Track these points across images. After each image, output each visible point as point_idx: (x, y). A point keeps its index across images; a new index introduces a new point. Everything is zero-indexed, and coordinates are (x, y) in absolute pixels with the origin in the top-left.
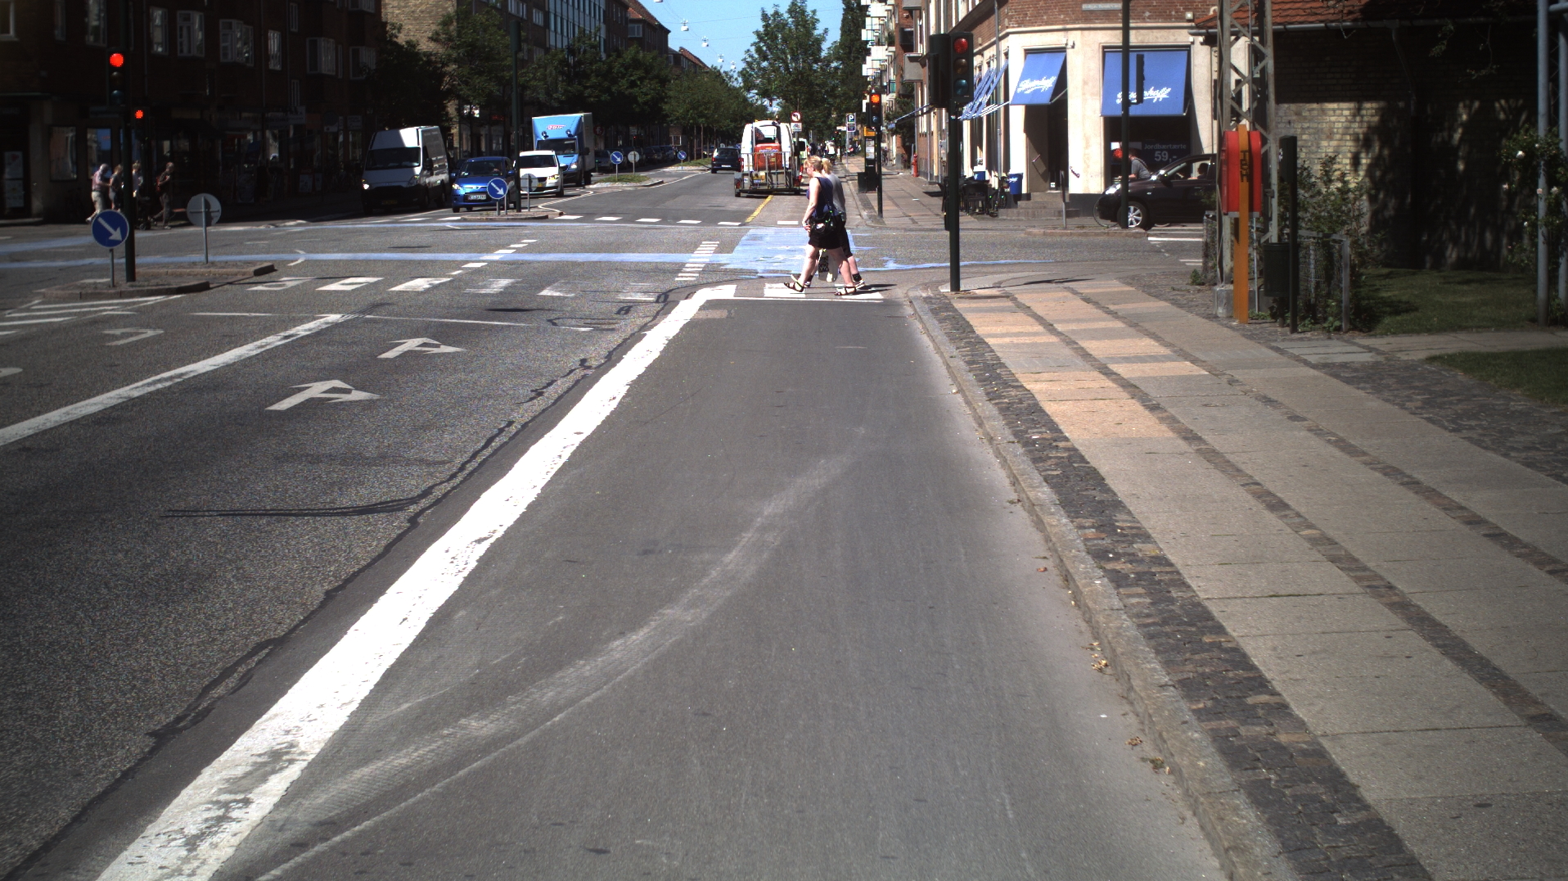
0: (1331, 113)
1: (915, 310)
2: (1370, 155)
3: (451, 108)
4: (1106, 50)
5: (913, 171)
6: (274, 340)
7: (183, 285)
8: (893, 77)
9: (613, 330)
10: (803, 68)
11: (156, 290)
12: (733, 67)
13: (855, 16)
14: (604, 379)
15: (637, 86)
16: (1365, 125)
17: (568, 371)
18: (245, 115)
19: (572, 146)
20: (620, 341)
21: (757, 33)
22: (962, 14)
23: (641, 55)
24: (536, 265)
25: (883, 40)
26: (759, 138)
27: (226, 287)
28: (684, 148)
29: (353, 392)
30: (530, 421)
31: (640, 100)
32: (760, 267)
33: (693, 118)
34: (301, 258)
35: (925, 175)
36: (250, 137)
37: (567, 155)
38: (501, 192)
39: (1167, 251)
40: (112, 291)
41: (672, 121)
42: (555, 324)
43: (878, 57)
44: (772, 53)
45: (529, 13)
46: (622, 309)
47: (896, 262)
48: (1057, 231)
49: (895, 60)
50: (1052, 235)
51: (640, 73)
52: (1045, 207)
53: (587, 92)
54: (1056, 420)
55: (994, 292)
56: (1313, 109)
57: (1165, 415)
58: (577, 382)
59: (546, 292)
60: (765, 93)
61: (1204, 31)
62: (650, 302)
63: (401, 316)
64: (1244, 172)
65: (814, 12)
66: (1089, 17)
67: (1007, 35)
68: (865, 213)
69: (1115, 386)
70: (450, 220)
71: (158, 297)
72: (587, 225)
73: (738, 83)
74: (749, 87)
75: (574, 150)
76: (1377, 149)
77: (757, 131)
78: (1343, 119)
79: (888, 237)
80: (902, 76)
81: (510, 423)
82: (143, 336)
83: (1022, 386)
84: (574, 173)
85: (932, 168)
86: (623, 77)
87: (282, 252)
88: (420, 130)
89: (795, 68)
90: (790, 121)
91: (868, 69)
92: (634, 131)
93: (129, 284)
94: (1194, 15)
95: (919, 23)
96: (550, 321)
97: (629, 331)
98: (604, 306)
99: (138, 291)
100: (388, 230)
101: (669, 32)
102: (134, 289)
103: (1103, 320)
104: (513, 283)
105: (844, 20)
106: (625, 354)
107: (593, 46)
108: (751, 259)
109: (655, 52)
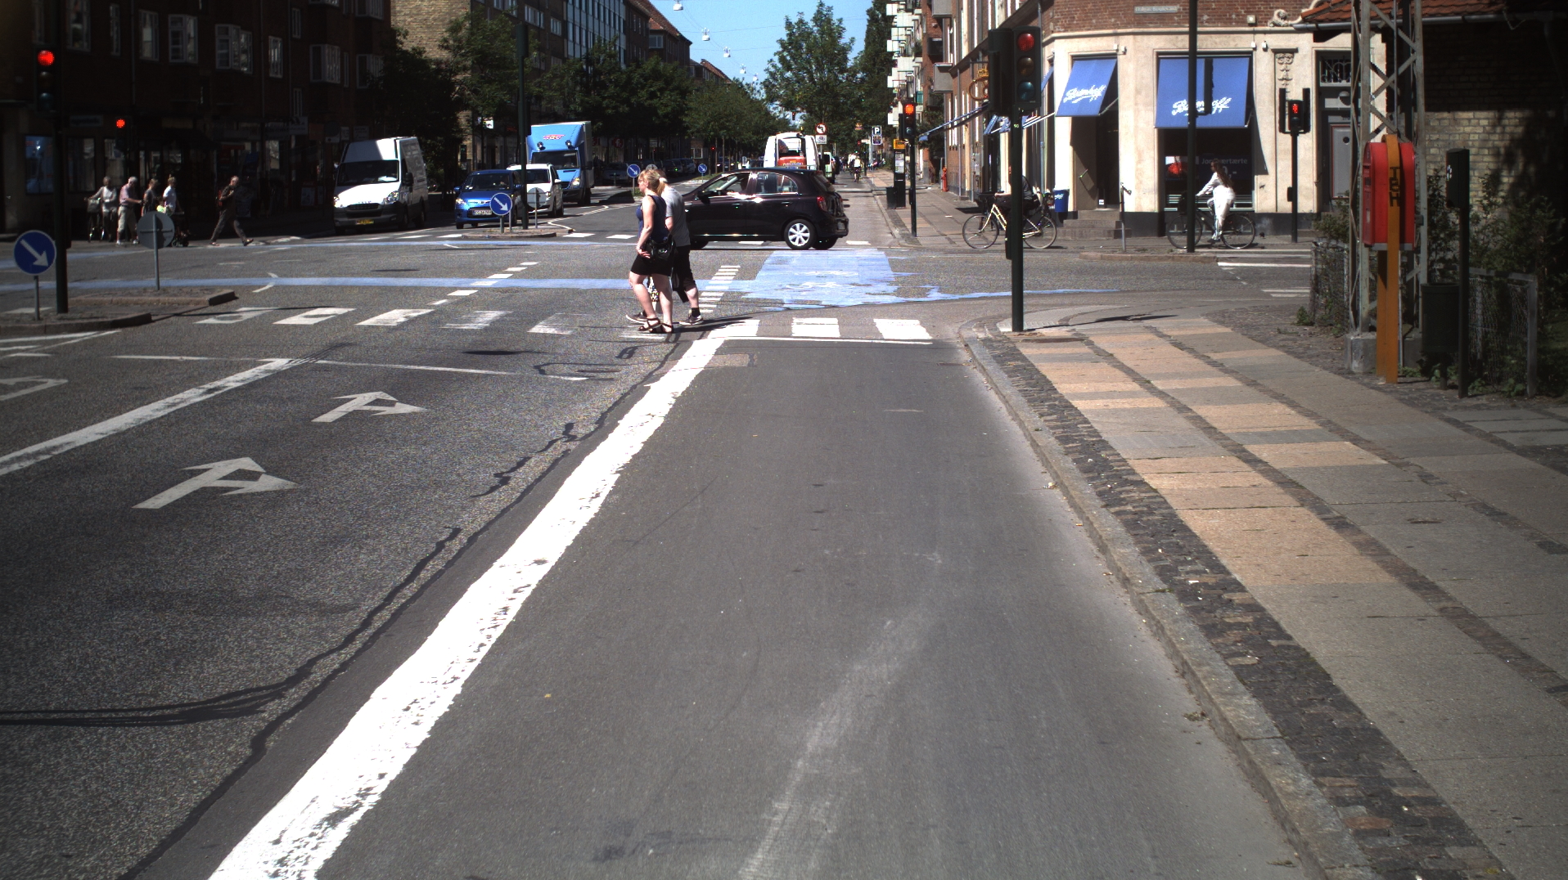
0: (1466, 122)
1: (972, 354)
2: (1513, 173)
3: (463, 117)
4: (1161, 56)
5: (942, 185)
6: (192, 396)
7: (119, 318)
8: (919, 88)
9: (612, 379)
10: (829, 78)
11: (87, 325)
12: (755, 79)
13: (879, 26)
14: (588, 460)
15: (656, 97)
16: (1507, 137)
17: (547, 442)
18: (244, 125)
19: (573, 160)
20: (618, 396)
21: (781, 42)
22: (1000, 19)
23: (662, 65)
24: (532, 293)
25: (910, 51)
26: (783, 151)
27: (173, 319)
28: (705, 161)
29: (263, 477)
30: (481, 532)
31: (660, 112)
32: (786, 297)
33: (714, 130)
34: (272, 281)
35: (956, 189)
36: (248, 146)
37: (567, 170)
38: (505, 208)
39: (1244, 279)
40: (36, 325)
41: (692, 133)
42: (542, 372)
43: (903, 70)
44: (796, 63)
45: (547, 22)
46: (624, 351)
47: (940, 291)
48: (1117, 255)
49: (922, 71)
50: (1110, 259)
51: (660, 84)
52: (1093, 227)
53: (605, 103)
54: (1211, 545)
55: (1062, 332)
56: (1444, 119)
57: (1360, 538)
58: (556, 462)
59: (539, 329)
60: (789, 105)
61: (1313, 25)
62: (659, 342)
63: (361, 360)
64: (1394, 194)
65: (840, 20)
66: (1142, 20)
67: (1053, 40)
68: (896, 231)
69: (1270, 483)
70: (450, 238)
71: (88, 334)
72: (597, 244)
73: (761, 95)
74: (771, 98)
75: (575, 164)
76: (1520, 166)
77: (781, 144)
78: (1480, 130)
79: (927, 260)
80: (929, 87)
81: (456, 532)
82: (38, 388)
83: (1142, 483)
84: (576, 190)
85: (963, 182)
86: (643, 88)
87: (254, 276)
88: (398, 141)
89: (821, 79)
90: (814, 133)
91: (894, 81)
92: (654, 143)
93: (60, 315)
94: (1256, 19)
95: (949, 32)
96: (537, 367)
97: (631, 381)
98: (604, 346)
99: (65, 325)
100: (379, 249)
101: (690, 43)
102: (62, 322)
103: (1211, 375)
104: (501, 316)
105: (869, 32)
106: (621, 418)
107: (611, 56)
108: (776, 287)
109: (676, 63)
